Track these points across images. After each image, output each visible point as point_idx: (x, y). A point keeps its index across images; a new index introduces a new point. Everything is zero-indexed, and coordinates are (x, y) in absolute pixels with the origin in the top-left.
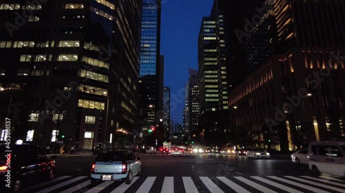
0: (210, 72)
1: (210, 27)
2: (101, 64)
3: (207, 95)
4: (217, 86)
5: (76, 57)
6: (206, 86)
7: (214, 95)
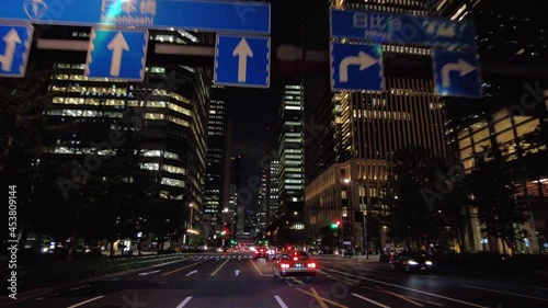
0: (292, 151)
1: (293, 93)
2: (179, 171)
3: (287, 181)
4: (300, 170)
5: (157, 165)
6: (287, 169)
7: (296, 181)
